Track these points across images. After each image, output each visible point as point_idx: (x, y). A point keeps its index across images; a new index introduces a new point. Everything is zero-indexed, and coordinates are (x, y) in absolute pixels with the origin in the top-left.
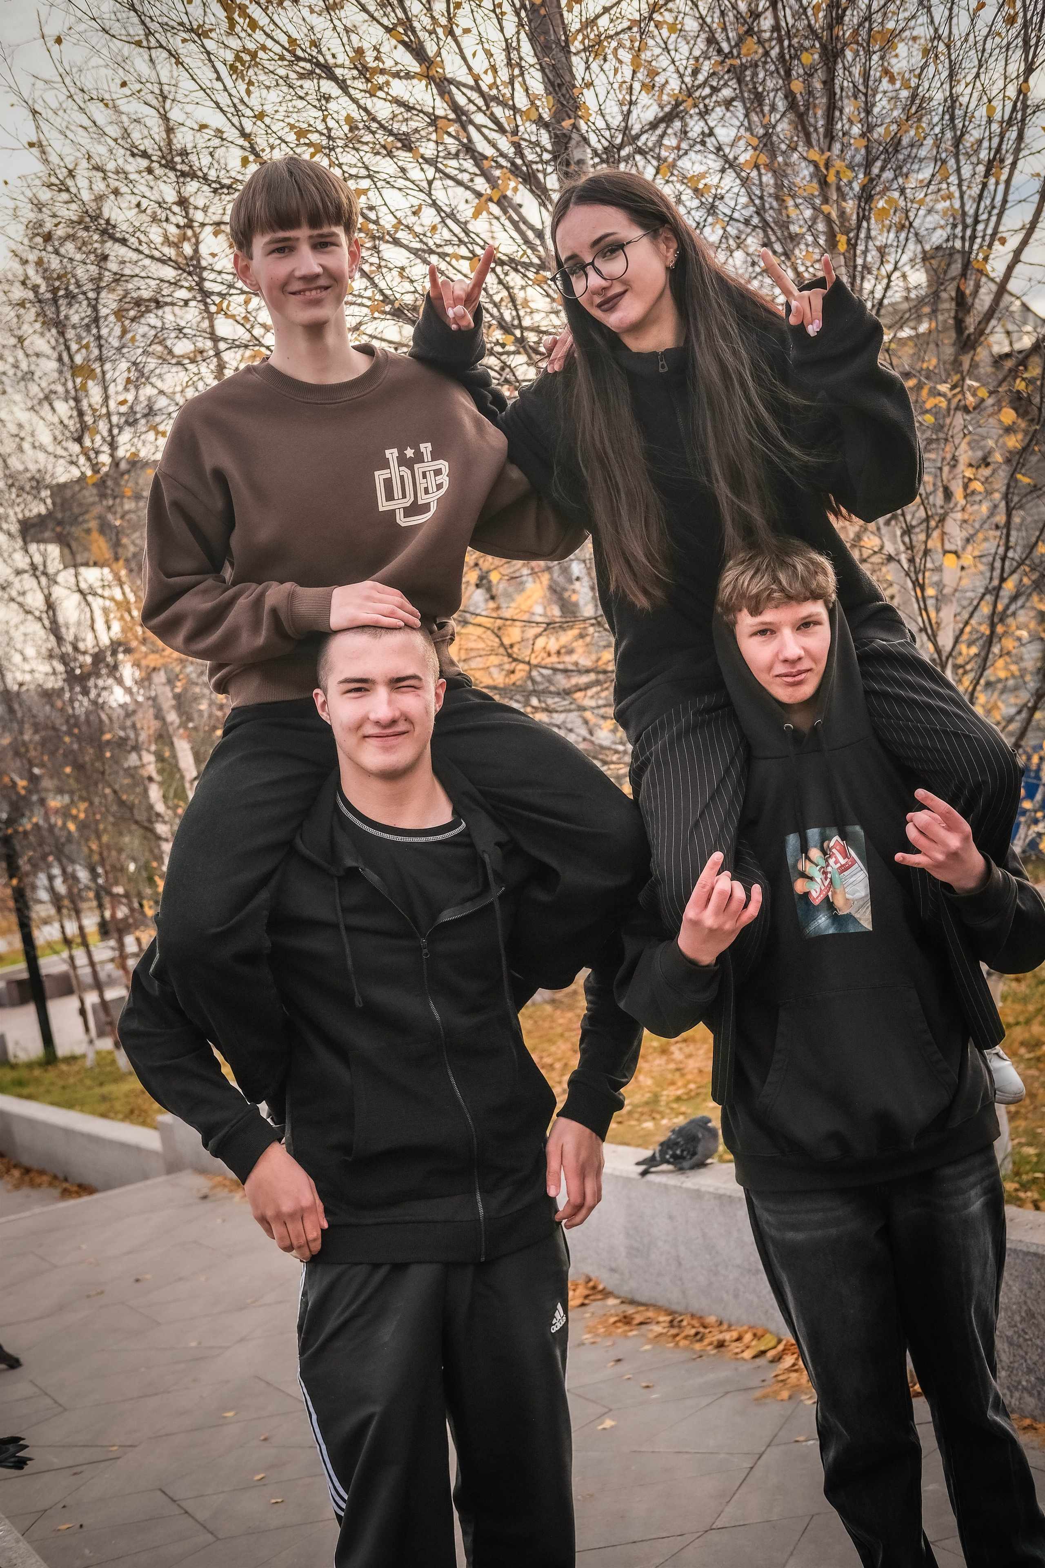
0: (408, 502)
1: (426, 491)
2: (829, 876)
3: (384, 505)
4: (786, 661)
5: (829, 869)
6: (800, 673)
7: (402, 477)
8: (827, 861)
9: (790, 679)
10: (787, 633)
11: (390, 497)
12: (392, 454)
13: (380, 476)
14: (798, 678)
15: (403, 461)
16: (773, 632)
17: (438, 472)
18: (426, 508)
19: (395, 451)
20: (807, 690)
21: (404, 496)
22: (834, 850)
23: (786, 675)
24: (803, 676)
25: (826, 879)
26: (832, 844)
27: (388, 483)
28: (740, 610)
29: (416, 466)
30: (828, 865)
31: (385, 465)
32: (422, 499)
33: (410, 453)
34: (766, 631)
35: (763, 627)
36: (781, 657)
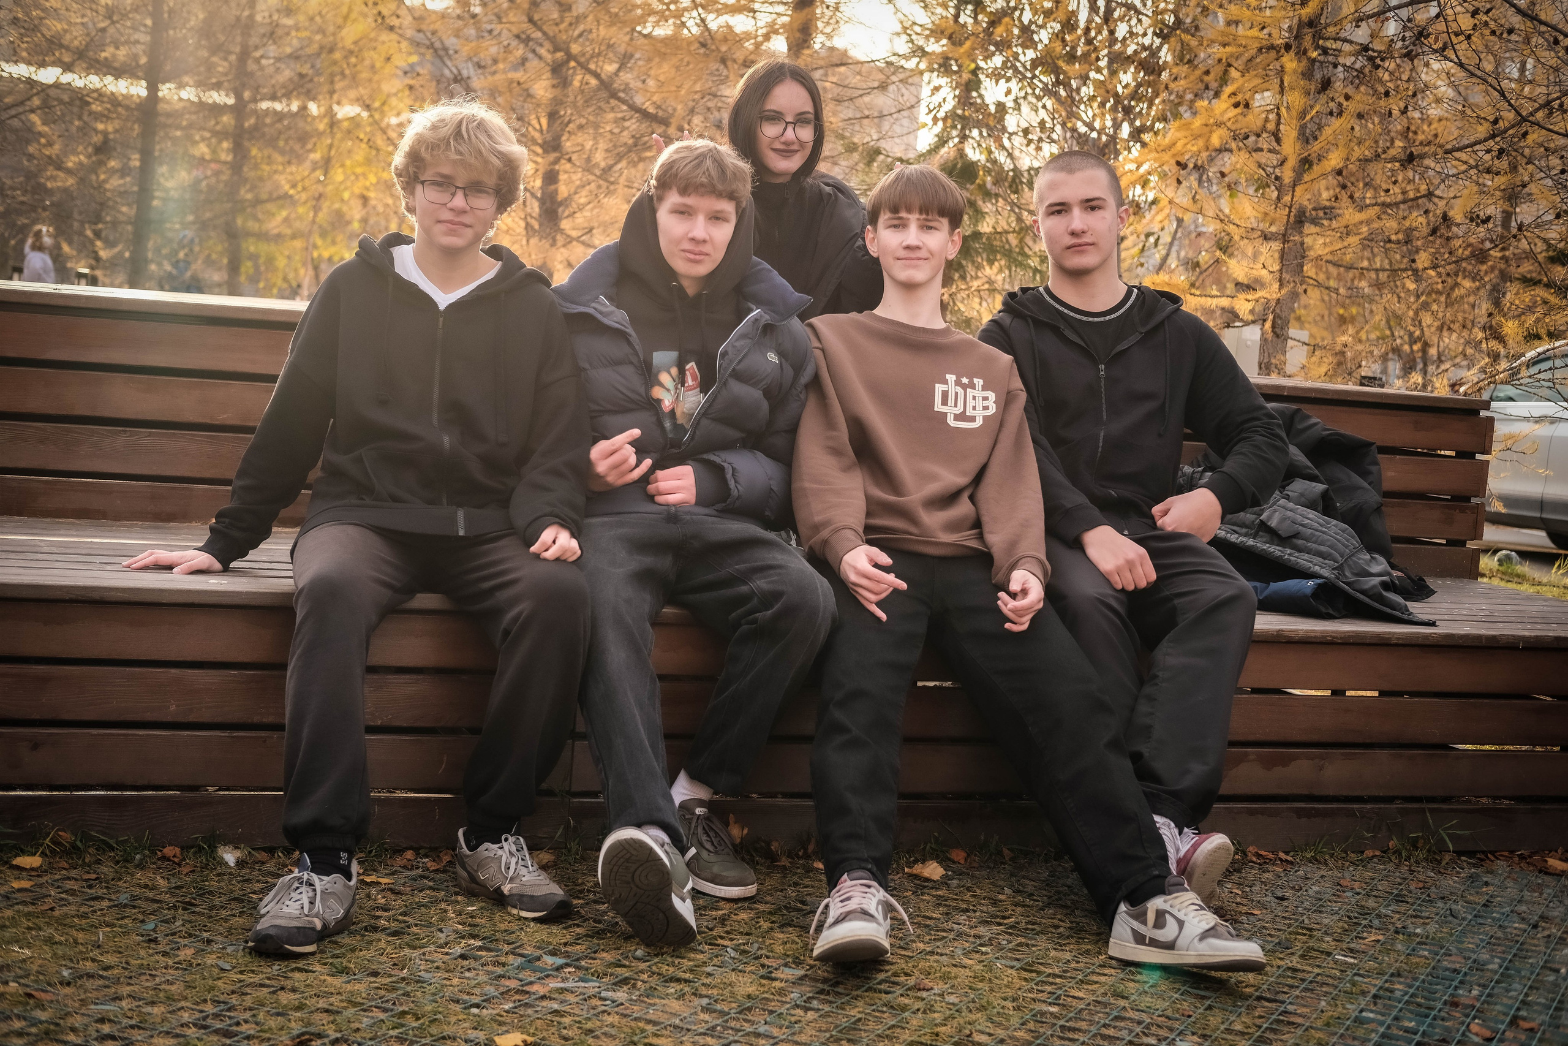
0: (959, 410)
1: (974, 408)
3: (938, 407)
4: (693, 239)
6: (701, 253)
7: (956, 393)
9: (692, 256)
10: (701, 219)
11: (945, 402)
12: (951, 378)
13: (939, 388)
14: (697, 257)
15: (958, 383)
16: (690, 214)
17: (985, 399)
18: (972, 419)
19: (954, 377)
20: (703, 269)
21: (956, 406)
22: (687, 373)
23: (689, 252)
24: (702, 257)
27: (945, 394)
28: (670, 188)
29: (969, 390)
31: (946, 382)
32: (970, 412)
33: (965, 380)
34: (684, 212)
35: (682, 209)
36: (690, 235)
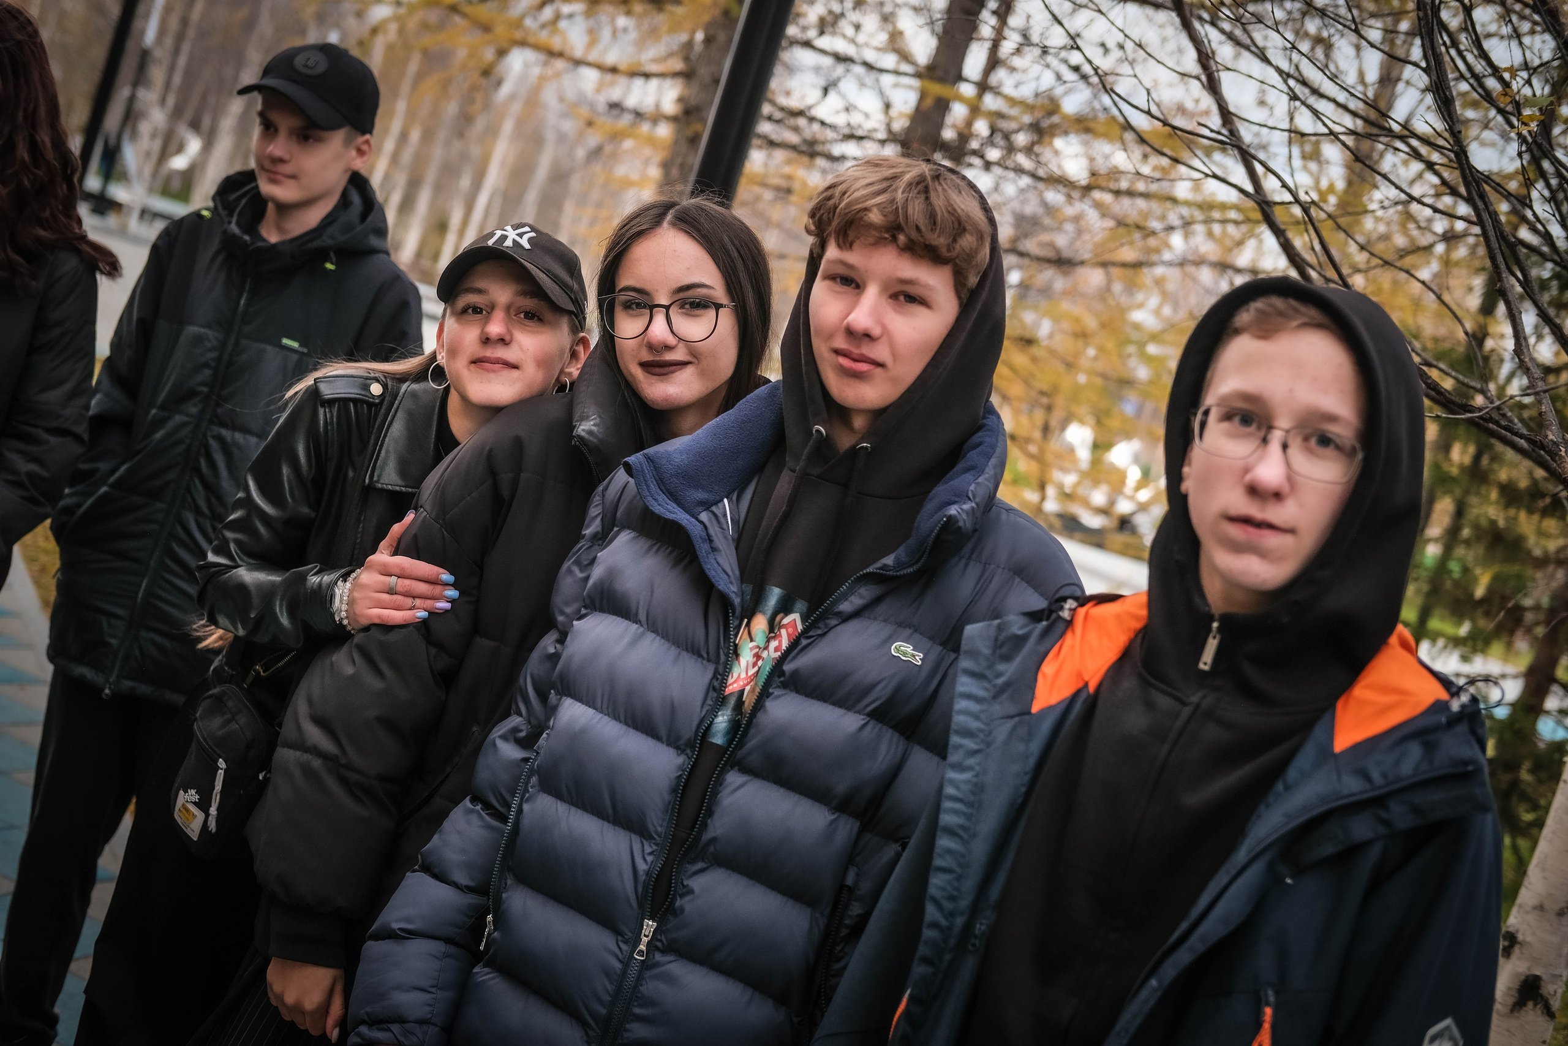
2: (760, 663)
5: (765, 654)
8: (768, 640)
22: (783, 632)
25: (755, 664)
26: (786, 621)
30: (766, 648)
